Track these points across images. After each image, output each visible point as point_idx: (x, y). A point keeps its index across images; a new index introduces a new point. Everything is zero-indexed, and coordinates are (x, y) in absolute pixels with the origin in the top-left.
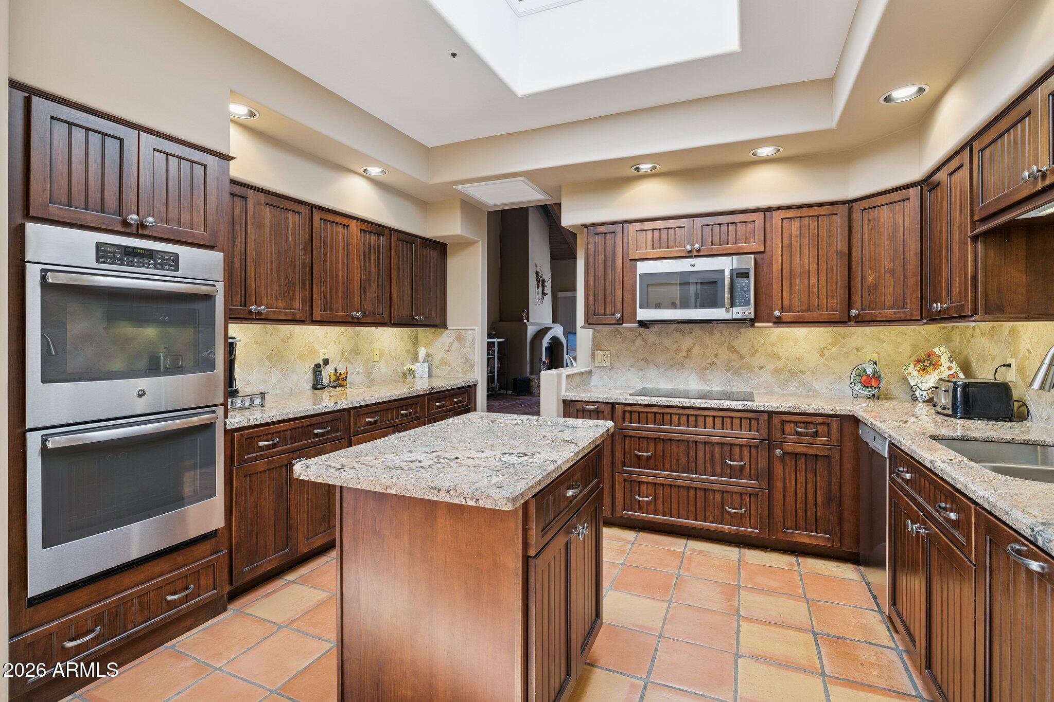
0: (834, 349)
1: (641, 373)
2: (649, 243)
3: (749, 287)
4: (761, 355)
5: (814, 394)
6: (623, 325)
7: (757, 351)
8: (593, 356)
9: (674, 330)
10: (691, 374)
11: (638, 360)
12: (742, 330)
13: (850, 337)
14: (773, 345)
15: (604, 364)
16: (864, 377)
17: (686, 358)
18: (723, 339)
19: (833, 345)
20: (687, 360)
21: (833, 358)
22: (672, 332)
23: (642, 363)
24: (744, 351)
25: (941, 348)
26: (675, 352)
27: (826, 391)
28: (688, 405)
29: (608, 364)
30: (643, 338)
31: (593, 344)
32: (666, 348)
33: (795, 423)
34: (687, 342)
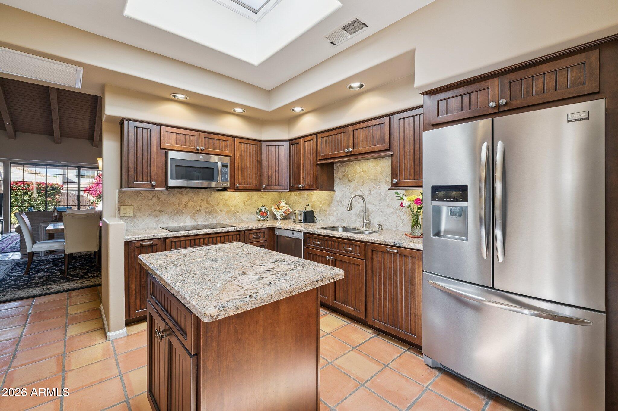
0: (249, 201)
1: (156, 219)
2: (174, 141)
3: (227, 172)
4: (221, 205)
5: (241, 221)
6: (156, 189)
7: (219, 203)
8: (119, 210)
9: (177, 192)
10: (187, 217)
11: (154, 211)
12: (213, 193)
13: (254, 196)
14: (226, 200)
15: (128, 215)
16: (261, 212)
17: (184, 208)
18: (204, 197)
19: (248, 199)
20: (185, 209)
21: (248, 205)
22: (176, 194)
23: (157, 213)
24: (214, 203)
25: (283, 200)
26: (178, 205)
27: (246, 219)
28: (210, 232)
29: (132, 215)
30: (157, 197)
31: (119, 202)
32: (173, 203)
33: (253, 233)
34: (185, 199)
